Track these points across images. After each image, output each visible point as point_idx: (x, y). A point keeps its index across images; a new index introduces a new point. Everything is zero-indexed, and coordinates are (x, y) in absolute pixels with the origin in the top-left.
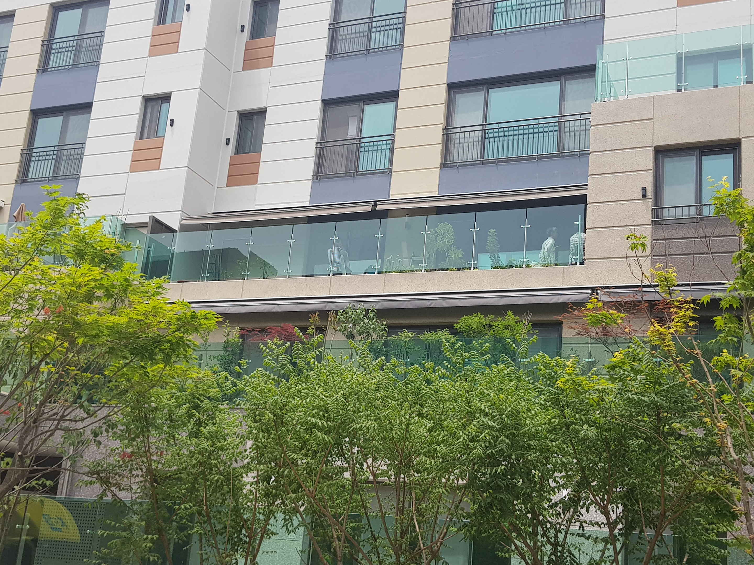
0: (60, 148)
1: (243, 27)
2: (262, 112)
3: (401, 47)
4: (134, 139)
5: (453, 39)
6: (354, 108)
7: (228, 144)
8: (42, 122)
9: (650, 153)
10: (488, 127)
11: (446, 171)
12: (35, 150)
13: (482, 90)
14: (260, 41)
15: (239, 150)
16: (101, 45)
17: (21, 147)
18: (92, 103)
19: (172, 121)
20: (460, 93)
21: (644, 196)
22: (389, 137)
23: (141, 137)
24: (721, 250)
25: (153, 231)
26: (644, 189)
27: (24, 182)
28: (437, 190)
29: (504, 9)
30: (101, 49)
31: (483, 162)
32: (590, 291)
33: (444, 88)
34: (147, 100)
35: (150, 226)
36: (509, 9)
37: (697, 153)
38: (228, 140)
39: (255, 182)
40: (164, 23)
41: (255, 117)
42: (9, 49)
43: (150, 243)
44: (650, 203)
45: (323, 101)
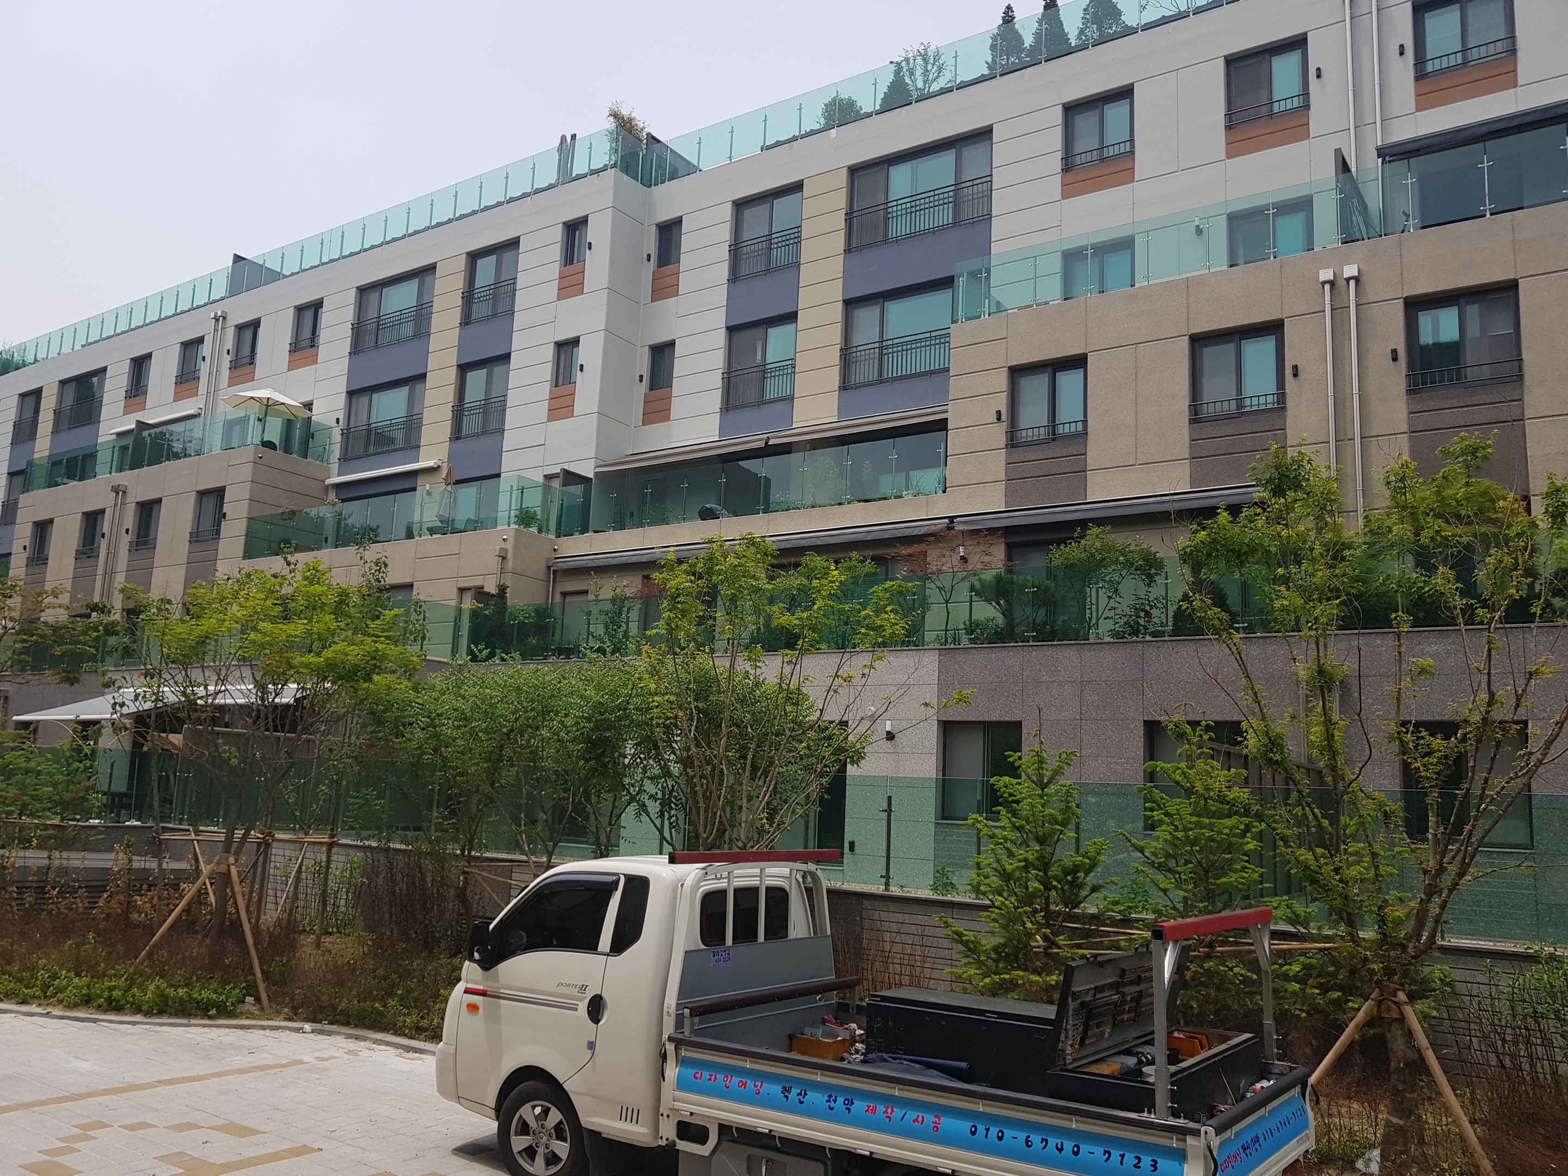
0: (487, 402)
1: (649, 256)
2: (671, 344)
3: (797, 265)
4: (549, 387)
5: (848, 251)
6: (759, 332)
7: (641, 381)
8: (470, 375)
9: (1004, 373)
10: (884, 343)
11: (846, 394)
12: (466, 406)
13: (877, 304)
14: (669, 269)
15: (653, 386)
16: (515, 290)
17: (452, 404)
18: (510, 354)
19: (582, 366)
20: (859, 308)
21: (999, 419)
22: (790, 362)
23: (556, 386)
24: (1068, 471)
25: (565, 484)
26: (999, 413)
27: (458, 438)
28: (836, 413)
29: (899, 213)
30: (514, 295)
31: (881, 381)
32: (947, 521)
33: (840, 305)
34: (559, 345)
35: (561, 475)
36: (904, 212)
37: (1050, 370)
38: (641, 377)
39: (667, 418)
40: (572, 263)
41: (666, 350)
42: (434, 304)
43: (563, 495)
44: (1004, 426)
45: (727, 328)
